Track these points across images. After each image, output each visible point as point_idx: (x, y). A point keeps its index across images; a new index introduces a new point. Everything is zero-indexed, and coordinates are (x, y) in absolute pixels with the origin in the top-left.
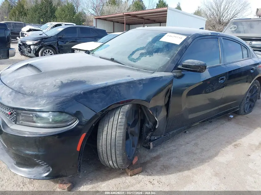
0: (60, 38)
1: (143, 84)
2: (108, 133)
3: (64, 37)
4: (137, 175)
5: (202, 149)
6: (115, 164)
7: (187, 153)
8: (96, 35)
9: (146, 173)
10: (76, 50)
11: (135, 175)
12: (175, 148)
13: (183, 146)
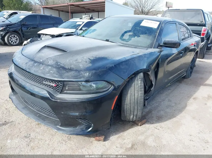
0: (24, 25)
1: (147, 57)
2: (132, 94)
3: (26, 23)
4: (144, 125)
5: (175, 103)
6: (135, 117)
7: (168, 106)
8: (54, 22)
9: (149, 123)
10: (43, 35)
11: (143, 125)
12: (158, 104)
13: (162, 102)
